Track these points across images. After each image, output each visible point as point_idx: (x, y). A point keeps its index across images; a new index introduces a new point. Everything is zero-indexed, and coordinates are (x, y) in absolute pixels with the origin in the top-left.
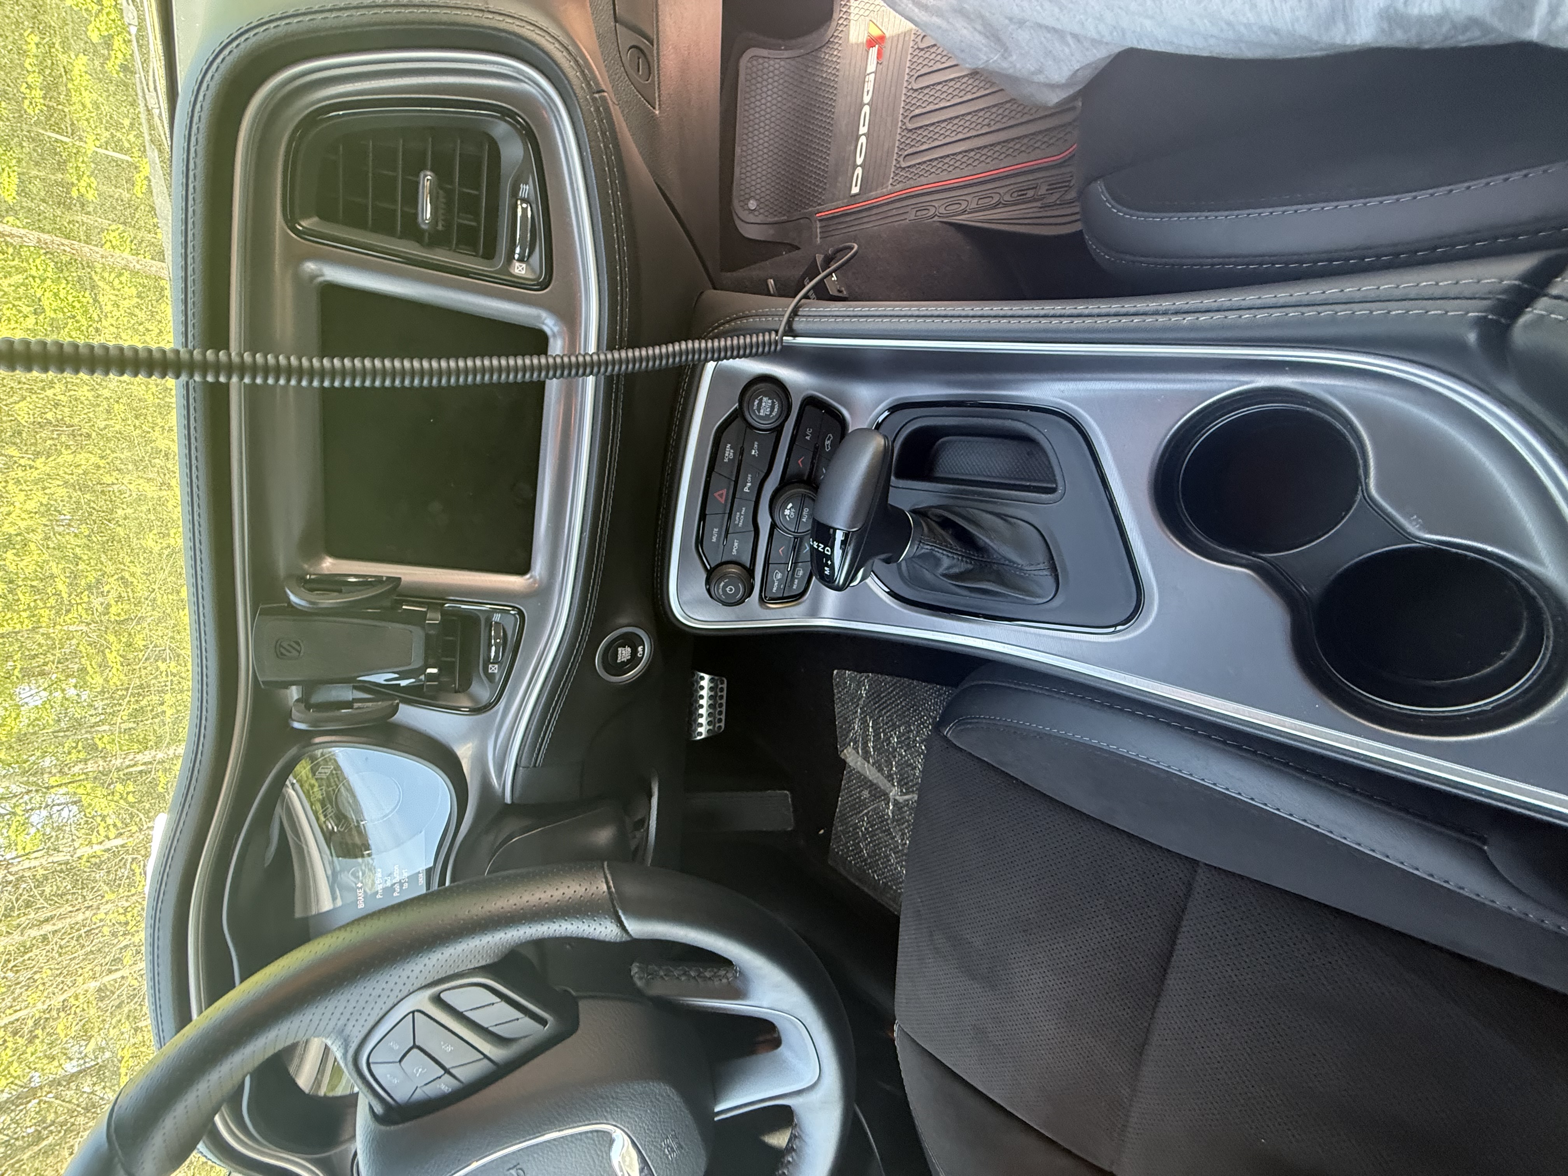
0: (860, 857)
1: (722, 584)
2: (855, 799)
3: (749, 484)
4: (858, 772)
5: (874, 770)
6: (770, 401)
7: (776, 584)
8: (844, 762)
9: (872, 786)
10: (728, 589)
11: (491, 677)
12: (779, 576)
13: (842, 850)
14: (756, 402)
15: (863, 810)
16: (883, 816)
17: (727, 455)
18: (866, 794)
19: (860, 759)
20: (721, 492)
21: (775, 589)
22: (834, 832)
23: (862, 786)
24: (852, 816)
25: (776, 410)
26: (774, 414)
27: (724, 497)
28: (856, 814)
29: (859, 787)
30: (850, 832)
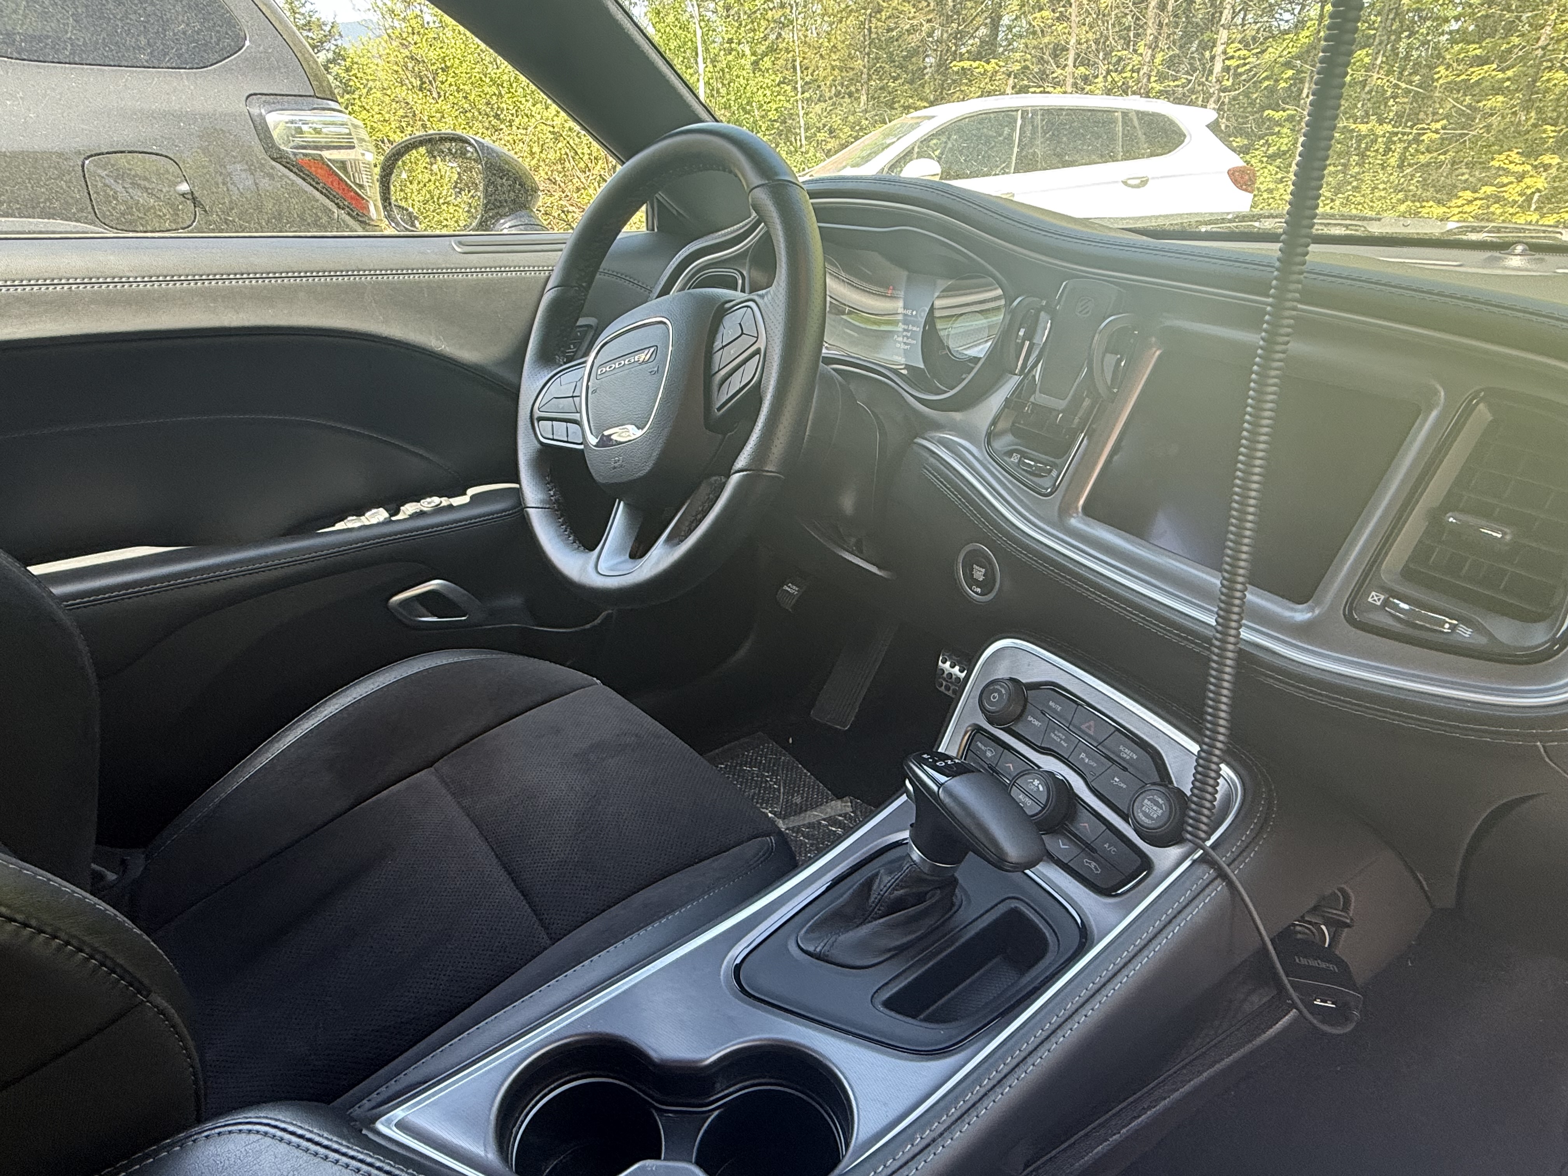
0: (746, 762)
1: (1003, 692)
2: (799, 787)
3: (1087, 761)
4: (821, 805)
5: (813, 820)
6: (1155, 816)
7: (983, 748)
8: (839, 797)
9: (801, 810)
10: (996, 695)
11: (1010, 453)
12: (989, 754)
13: (762, 751)
14: (1161, 801)
15: (784, 788)
16: (767, 803)
17: (1126, 750)
18: (798, 800)
19: (833, 814)
20: (1092, 729)
21: (980, 744)
22: (784, 751)
23: (806, 801)
24: (787, 776)
25: (1144, 818)
26: (1140, 815)
27: (1087, 730)
28: (785, 781)
29: (807, 798)
30: (774, 765)
